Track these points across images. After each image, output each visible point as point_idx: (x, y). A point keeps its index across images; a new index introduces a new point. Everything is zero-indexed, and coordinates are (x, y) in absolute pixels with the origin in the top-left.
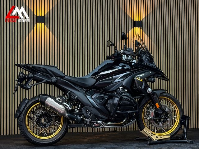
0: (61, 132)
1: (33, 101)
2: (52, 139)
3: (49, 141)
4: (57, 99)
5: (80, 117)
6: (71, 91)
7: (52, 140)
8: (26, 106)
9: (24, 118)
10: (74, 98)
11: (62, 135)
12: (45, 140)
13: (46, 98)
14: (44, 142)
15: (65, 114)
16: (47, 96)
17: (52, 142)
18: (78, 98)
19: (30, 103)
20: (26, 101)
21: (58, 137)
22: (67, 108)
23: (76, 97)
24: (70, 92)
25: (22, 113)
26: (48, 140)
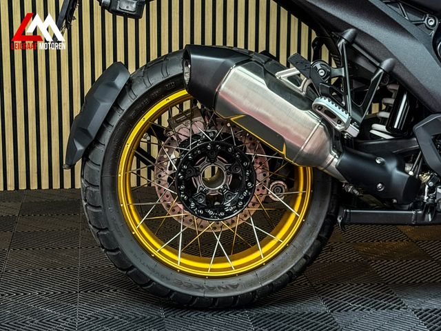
0: (296, 243)
1: (157, 79)
2: (250, 277)
3: (235, 287)
4: (283, 76)
5: (401, 168)
6: (359, 32)
7: (251, 284)
8: (116, 105)
9: (108, 166)
10: (372, 70)
11: (305, 257)
12: (219, 282)
13: (224, 70)
14: (212, 289)
15: (325, 158)
16: (228, 61)
17: (254, 292)
18: (397, 70)
19: (140, 90)
20: (120, 82)
21: (283, 267)
22: (339, 127)
23: (386, 63)
24: (354, 36)
25: (97, 141)
26: (233, 281)
